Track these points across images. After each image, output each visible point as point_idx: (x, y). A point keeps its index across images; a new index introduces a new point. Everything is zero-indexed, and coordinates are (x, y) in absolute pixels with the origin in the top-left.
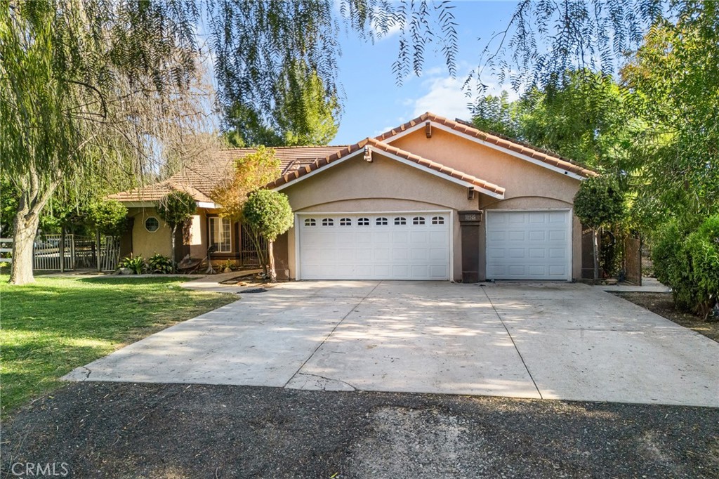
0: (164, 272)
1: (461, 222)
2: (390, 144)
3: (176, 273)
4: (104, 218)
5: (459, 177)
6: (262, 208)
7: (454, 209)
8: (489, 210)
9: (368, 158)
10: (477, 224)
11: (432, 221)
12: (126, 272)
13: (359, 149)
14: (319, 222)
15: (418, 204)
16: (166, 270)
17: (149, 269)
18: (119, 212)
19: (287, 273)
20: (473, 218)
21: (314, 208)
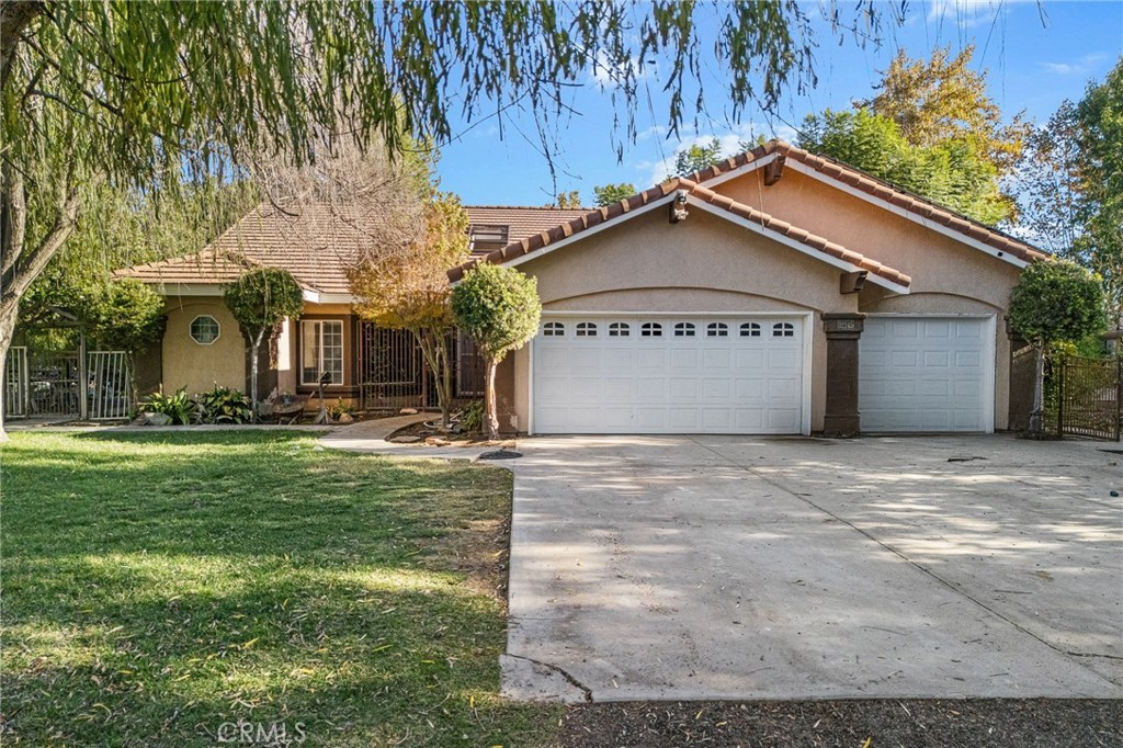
0: (239, 420)
1: (827, 333)
2: (716, 189)
3: (258, 423)
4: (116, 313)
5: (838, 255)
6: (497, 299)
7: (816, 310)
10: (855, 336)
11: (772, 330)
12: (157, 420)
13: (663, 196)
14: (570, 330)
15: (753, 299)
16: (242, 417)
17: (205, 416)
18: (147, 305)
19: (514, 421)
20: (851, 327)
21: (566, 304)
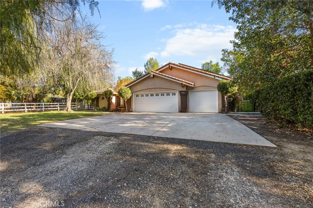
1: (180, 94)
2: (159, 72)
5: (179, 80)
8: (190, 91)
9: (152, 76)
11: (172, 94)
12: (96, 110)
13: (149, 74)
14: (140, 96)
15: (168, 89)
16: (105, 110)
17: (101, 110)
18: (95, 95)
19: (131, 110)
20: (184, 93)
21: (139, 92)
